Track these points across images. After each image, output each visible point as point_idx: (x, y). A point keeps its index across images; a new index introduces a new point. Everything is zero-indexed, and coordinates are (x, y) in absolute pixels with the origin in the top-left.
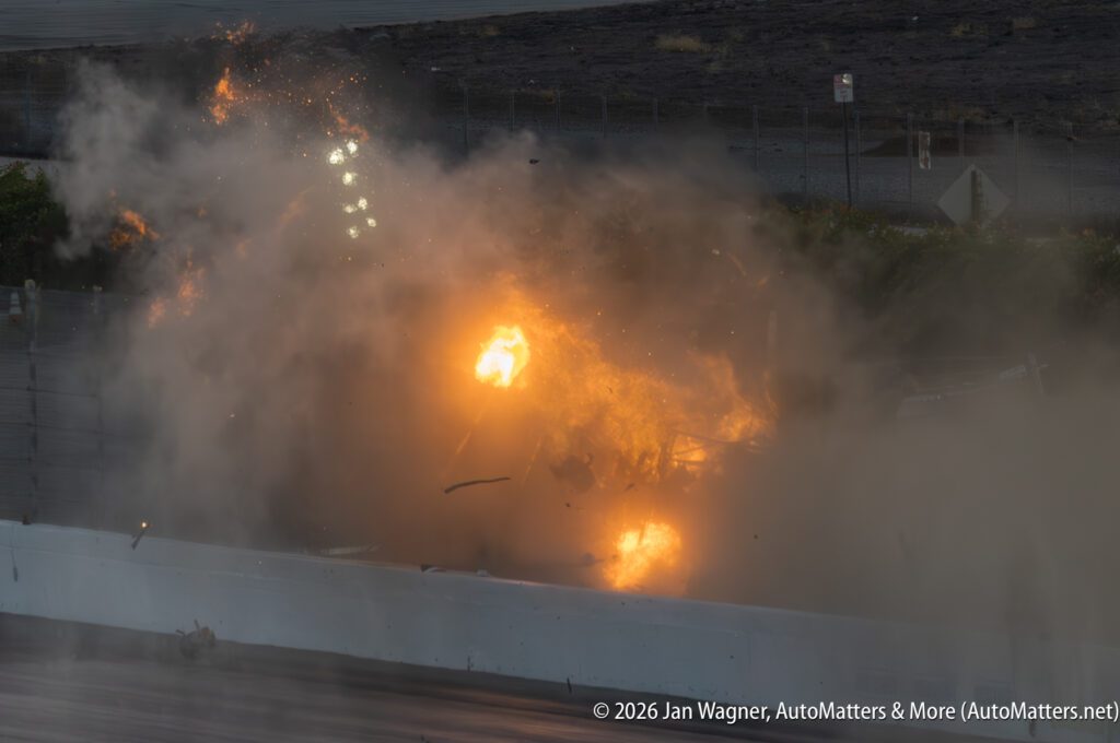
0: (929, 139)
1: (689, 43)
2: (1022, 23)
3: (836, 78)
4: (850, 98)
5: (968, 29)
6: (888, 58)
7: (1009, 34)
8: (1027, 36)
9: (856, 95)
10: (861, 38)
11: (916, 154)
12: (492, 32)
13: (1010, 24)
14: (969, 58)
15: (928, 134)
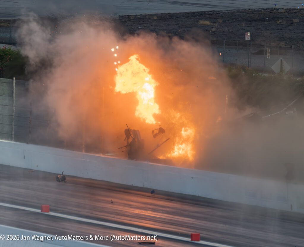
0: (270, 50)
1: (207, 23)
2: (296, 20)
3: (246, 33)
4: (249, 39)
5: (281, 22)
6: (260, 29)
7: (292, 23)
8: (297, 24)
9: (251, 38)
10: (253, 23)
12: (155, 18)
13: (292, 21)
14: (281, 29)
15: (270, 49)
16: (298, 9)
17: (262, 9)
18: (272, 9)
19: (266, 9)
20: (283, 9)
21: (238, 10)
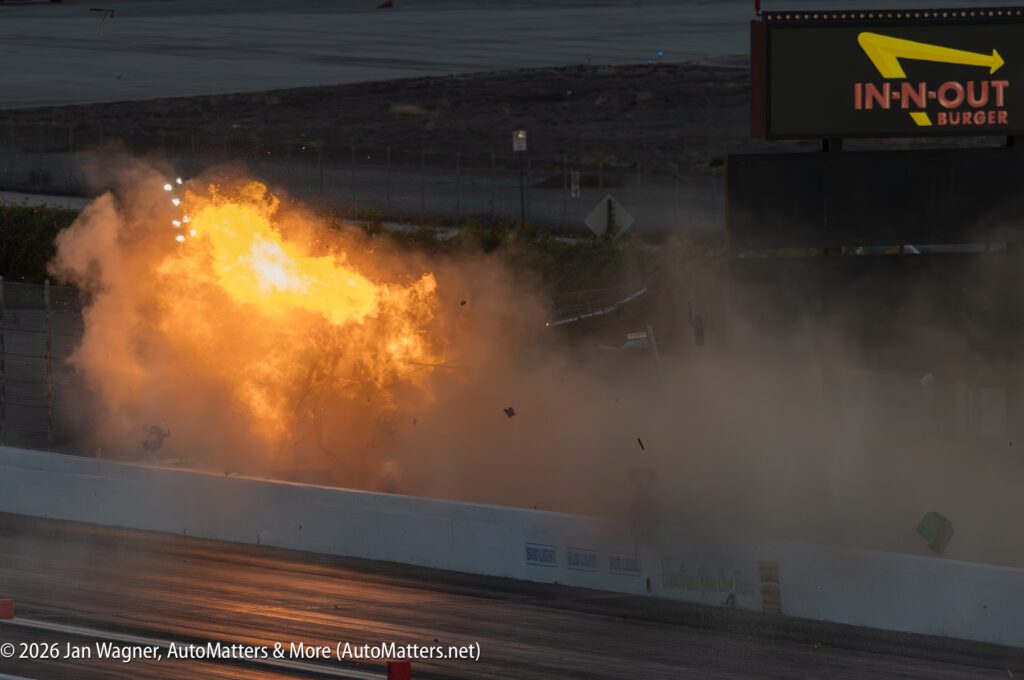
0: (578, 177)
1: (412, 109)
2: (643, 96)
3: (515, 133)
4: (524, 147)
5: (605, 100)
6: (550, 120)
7: (634, 103)
8: (647, 105)
9: (528, 145)
10: (531, 106)
11: (569, 186)
12: (275, 101)
13: (635, 97)
14: (606, 120)
15: (578, 173)
16: (647, 66)
17: (556, 69)
18: (581, 68)
19: (565, 69)
20: (609, 66)
21: (492, 73)
